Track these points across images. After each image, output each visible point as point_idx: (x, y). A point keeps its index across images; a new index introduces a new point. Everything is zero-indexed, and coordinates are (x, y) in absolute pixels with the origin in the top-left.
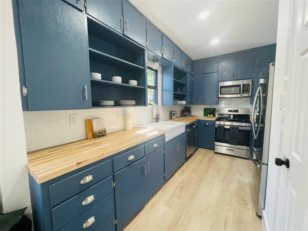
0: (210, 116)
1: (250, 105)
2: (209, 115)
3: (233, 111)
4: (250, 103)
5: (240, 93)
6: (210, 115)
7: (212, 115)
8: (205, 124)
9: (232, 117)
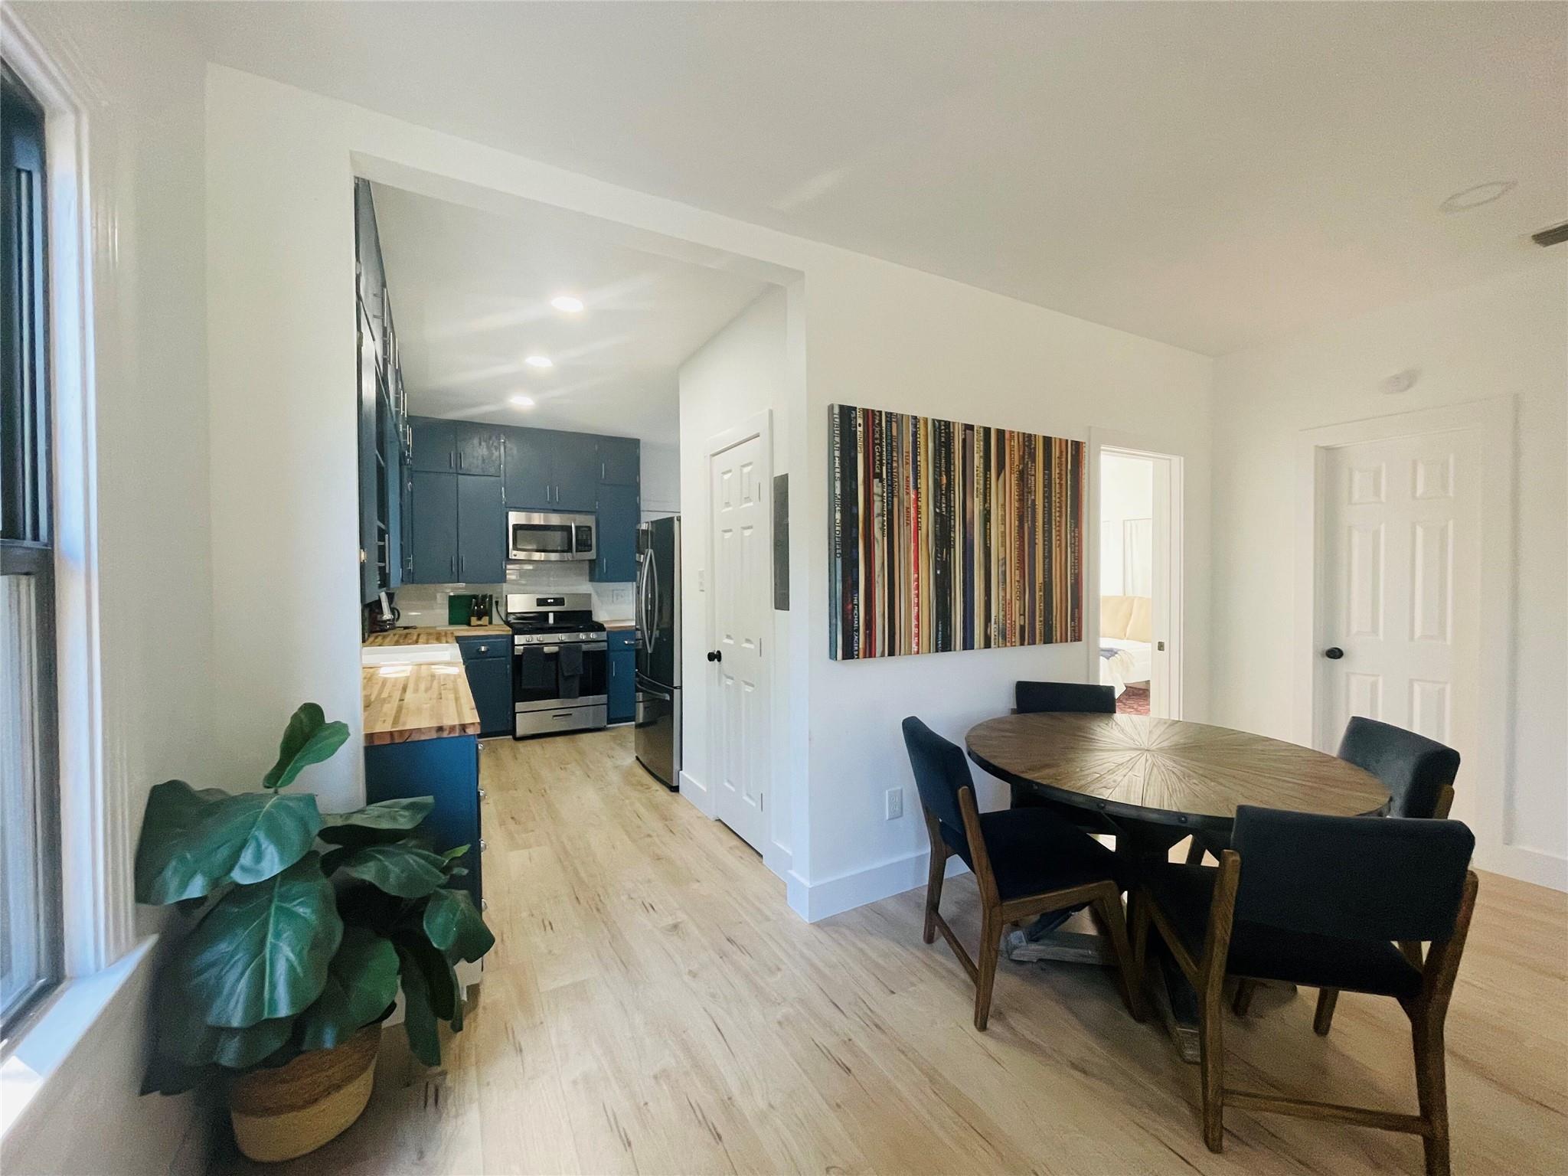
0: (479, 623)
1: (588, 582)
2: (474, 621)
3: (549, 601)
4: (588, 578)
5: (570, 550)
6: (479, 619)
7: (485, 620)
8: (478, 651)
9: (551, 620)
